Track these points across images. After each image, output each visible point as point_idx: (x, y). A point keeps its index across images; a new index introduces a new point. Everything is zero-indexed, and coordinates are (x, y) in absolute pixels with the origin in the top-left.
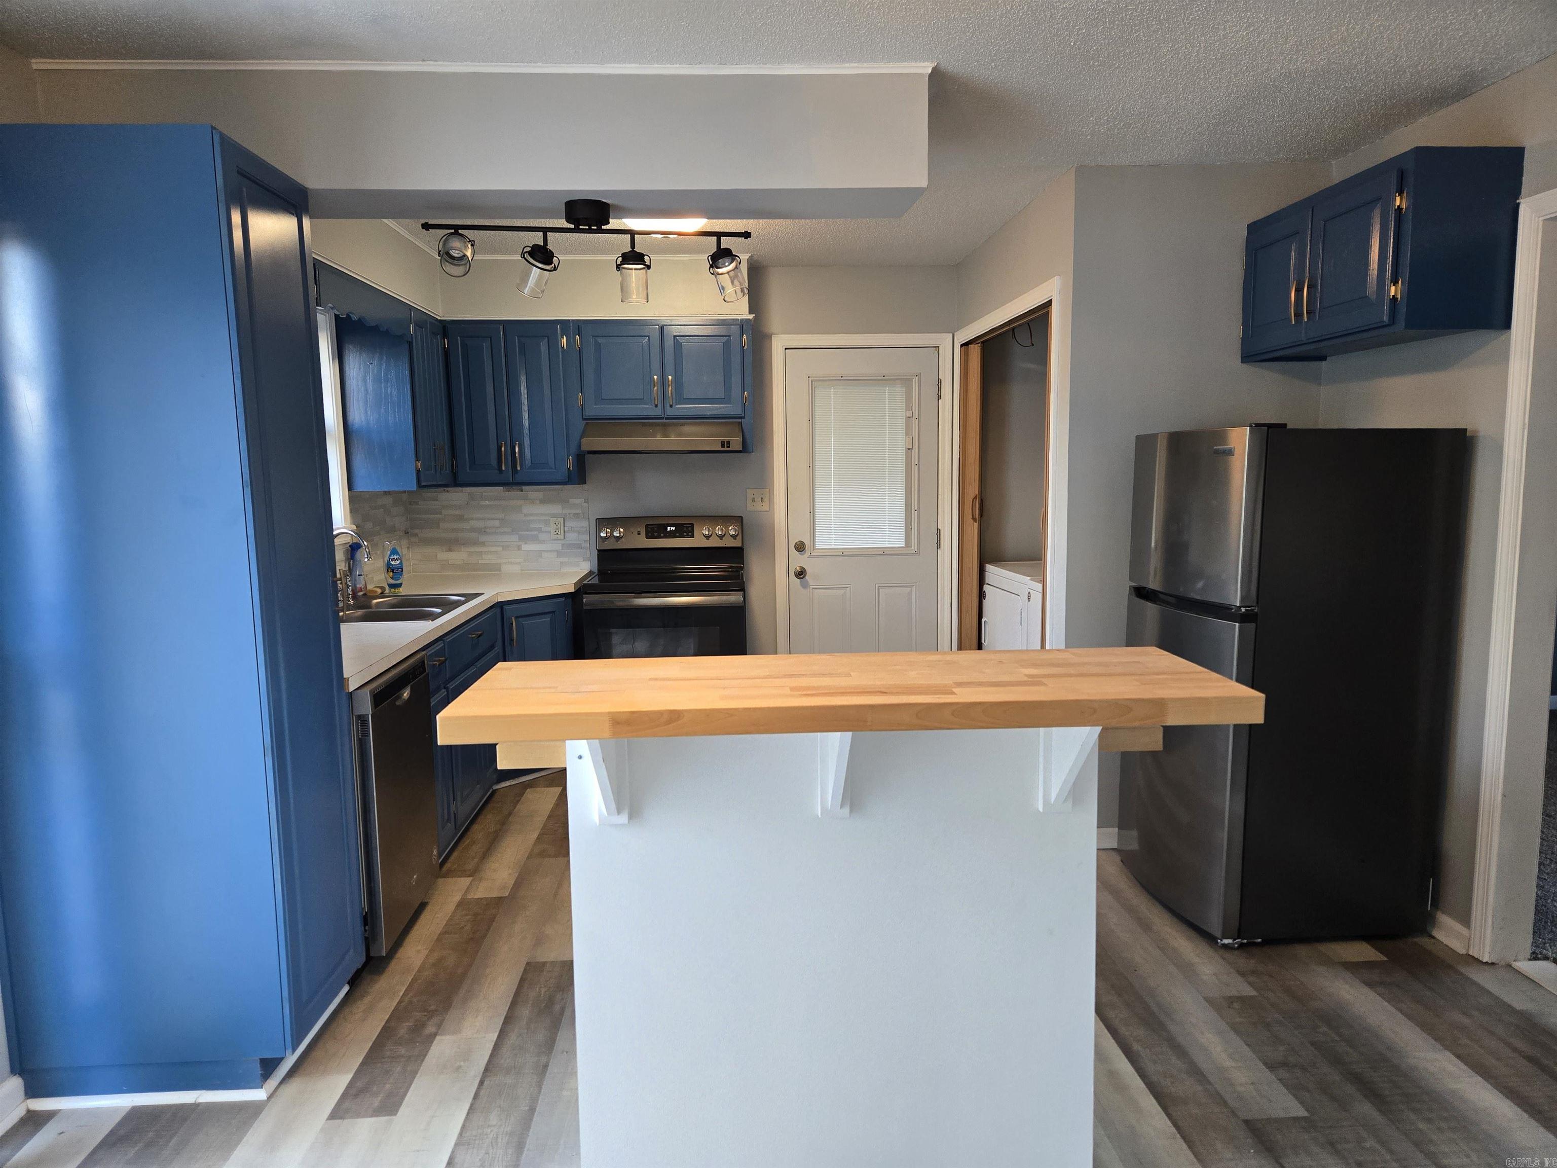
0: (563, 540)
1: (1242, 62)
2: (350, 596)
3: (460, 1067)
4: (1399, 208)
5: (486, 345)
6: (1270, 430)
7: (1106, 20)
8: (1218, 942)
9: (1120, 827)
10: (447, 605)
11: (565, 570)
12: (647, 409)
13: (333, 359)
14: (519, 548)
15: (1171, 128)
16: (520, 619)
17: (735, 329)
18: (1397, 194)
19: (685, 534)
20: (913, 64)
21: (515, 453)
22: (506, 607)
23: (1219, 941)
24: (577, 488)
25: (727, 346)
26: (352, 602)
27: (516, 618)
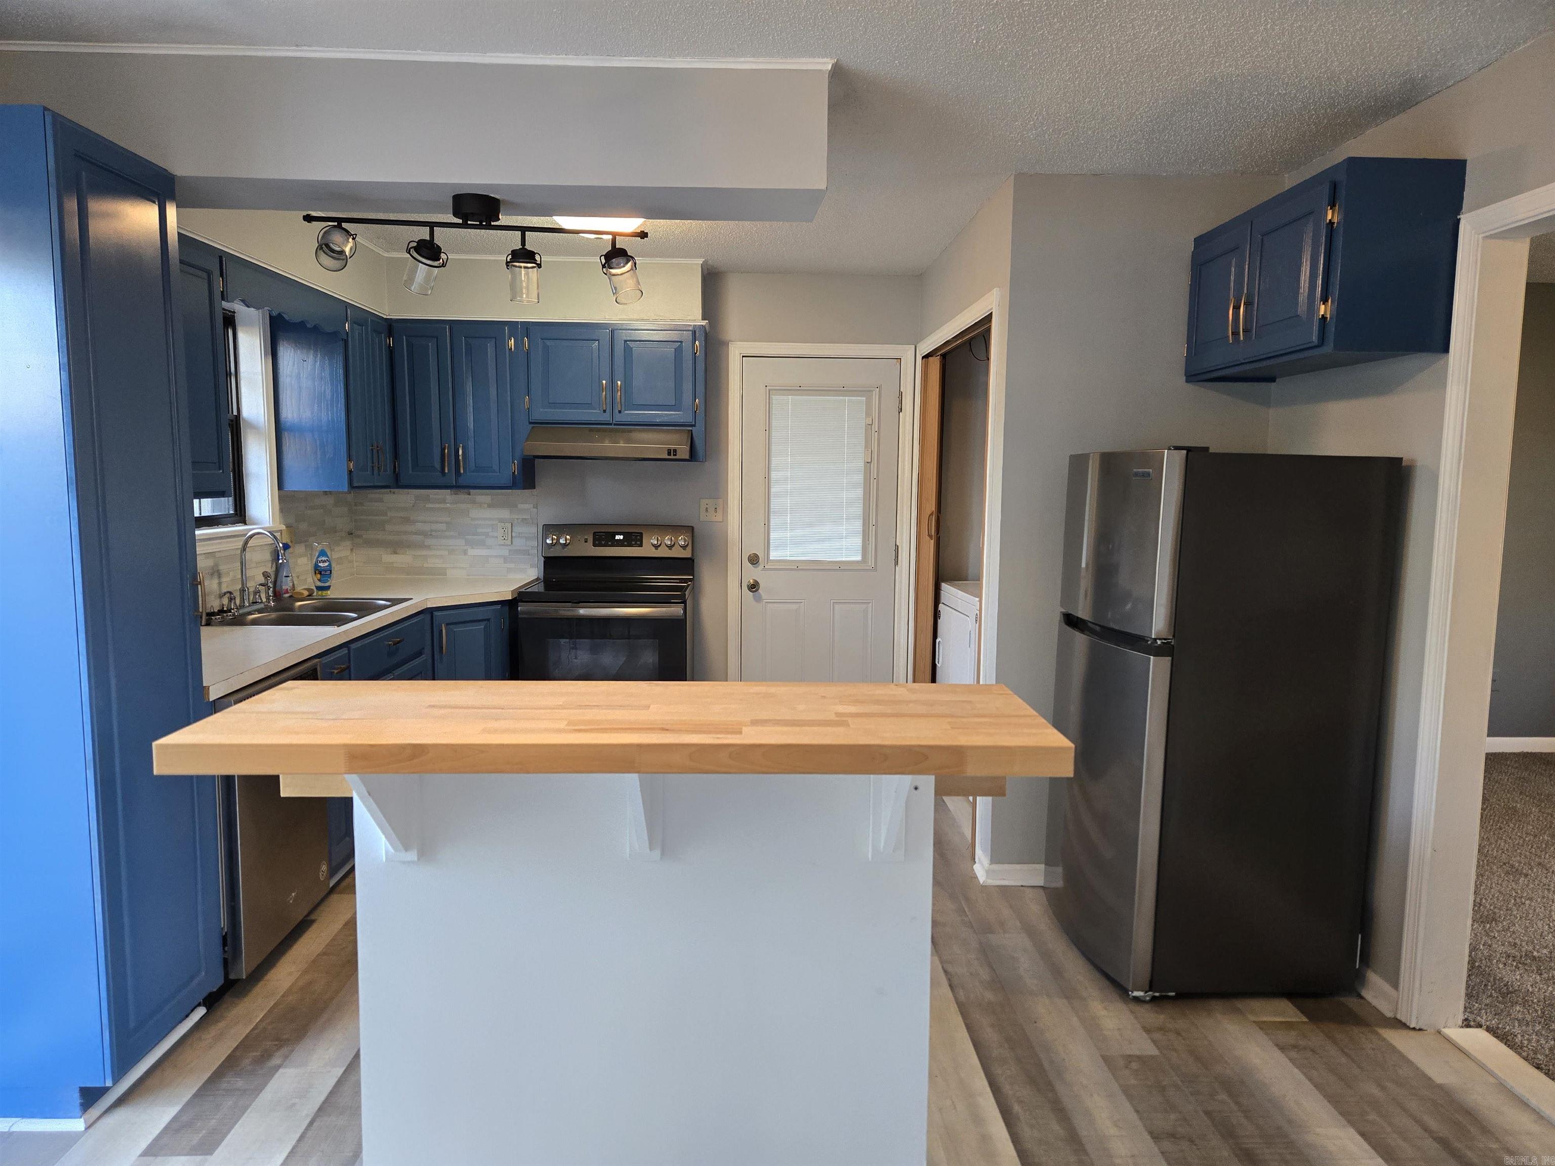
0: (510, 545)
1: (1161, 65)
2: (271, 598)
3: (294, 1105)
4: (1331, 223)
5: (431, 346)
6: (1190, 453)
7: (1003, 15)
8: (1129, 995)
9: (1047, 864)
10: (364, 608)
11: (511, 576)
12: (594, 414)
13: (266, 355)
14: (465, 553)
15: (1103, 135)
16: (451, 626)
17: (688, 336)
18: (1329, 207)
19: (633, 543)
20: (811, 60)
21: (459, 456)
22: (436, 613)
23: (1130, 993)
24: (527, 492)
25: (679, 351)
26: (273, 604)
27: (447, 624)
